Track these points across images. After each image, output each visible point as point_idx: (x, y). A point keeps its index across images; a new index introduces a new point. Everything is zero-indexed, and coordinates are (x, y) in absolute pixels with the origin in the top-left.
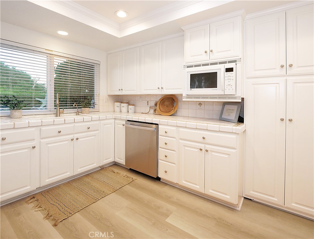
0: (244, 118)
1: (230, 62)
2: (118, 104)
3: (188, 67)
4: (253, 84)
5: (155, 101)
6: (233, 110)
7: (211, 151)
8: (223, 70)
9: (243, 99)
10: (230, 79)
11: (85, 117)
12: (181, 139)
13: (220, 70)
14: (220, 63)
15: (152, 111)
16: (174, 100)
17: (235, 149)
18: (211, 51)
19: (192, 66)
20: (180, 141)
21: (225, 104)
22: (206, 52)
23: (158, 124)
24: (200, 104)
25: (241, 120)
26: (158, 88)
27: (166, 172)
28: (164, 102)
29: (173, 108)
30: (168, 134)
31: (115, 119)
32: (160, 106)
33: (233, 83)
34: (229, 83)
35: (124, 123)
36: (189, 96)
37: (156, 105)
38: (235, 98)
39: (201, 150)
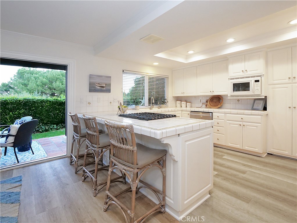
0: (267, 108)
1: (257, 76)
2: (178, 102)
3: (231, 79)
4: (272, 88)
5: (206, 100)
6: (260, 103)
7: (246, 125)
8: (253, 81)
9: (266, 97)
10: (258, 86)
11: (162, 110)
12: (228, 120)
13: (252, 81)
14: (252, 77)
15: (204, 106)
16: (220, 98)
17: (260, 123)
18: (246, 70)
19: (233, 79)
20: (227, 121)
21: (255, 100)
22: (243, 71)
23: (212, 113)
24: (238, 100)
25: (265, 109)
26: (211, 92)
27: (218, 139)
28: (212, 100)
29: (220, 104)
30: (219, 118)
31: (182, 111)
32: (210, 102)
33: (259, 88)
34: (257, 88)
35: (189, 113)
36: (232, 96)
37: (207, 102)
38: (261, 96)
39: (240, 125)
